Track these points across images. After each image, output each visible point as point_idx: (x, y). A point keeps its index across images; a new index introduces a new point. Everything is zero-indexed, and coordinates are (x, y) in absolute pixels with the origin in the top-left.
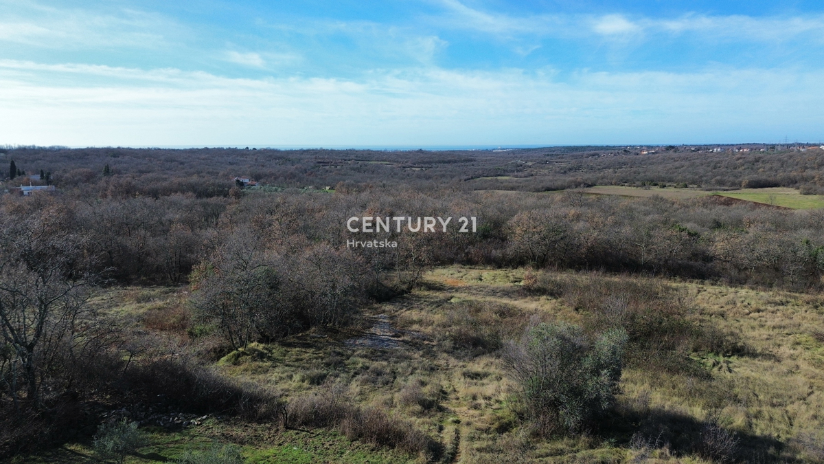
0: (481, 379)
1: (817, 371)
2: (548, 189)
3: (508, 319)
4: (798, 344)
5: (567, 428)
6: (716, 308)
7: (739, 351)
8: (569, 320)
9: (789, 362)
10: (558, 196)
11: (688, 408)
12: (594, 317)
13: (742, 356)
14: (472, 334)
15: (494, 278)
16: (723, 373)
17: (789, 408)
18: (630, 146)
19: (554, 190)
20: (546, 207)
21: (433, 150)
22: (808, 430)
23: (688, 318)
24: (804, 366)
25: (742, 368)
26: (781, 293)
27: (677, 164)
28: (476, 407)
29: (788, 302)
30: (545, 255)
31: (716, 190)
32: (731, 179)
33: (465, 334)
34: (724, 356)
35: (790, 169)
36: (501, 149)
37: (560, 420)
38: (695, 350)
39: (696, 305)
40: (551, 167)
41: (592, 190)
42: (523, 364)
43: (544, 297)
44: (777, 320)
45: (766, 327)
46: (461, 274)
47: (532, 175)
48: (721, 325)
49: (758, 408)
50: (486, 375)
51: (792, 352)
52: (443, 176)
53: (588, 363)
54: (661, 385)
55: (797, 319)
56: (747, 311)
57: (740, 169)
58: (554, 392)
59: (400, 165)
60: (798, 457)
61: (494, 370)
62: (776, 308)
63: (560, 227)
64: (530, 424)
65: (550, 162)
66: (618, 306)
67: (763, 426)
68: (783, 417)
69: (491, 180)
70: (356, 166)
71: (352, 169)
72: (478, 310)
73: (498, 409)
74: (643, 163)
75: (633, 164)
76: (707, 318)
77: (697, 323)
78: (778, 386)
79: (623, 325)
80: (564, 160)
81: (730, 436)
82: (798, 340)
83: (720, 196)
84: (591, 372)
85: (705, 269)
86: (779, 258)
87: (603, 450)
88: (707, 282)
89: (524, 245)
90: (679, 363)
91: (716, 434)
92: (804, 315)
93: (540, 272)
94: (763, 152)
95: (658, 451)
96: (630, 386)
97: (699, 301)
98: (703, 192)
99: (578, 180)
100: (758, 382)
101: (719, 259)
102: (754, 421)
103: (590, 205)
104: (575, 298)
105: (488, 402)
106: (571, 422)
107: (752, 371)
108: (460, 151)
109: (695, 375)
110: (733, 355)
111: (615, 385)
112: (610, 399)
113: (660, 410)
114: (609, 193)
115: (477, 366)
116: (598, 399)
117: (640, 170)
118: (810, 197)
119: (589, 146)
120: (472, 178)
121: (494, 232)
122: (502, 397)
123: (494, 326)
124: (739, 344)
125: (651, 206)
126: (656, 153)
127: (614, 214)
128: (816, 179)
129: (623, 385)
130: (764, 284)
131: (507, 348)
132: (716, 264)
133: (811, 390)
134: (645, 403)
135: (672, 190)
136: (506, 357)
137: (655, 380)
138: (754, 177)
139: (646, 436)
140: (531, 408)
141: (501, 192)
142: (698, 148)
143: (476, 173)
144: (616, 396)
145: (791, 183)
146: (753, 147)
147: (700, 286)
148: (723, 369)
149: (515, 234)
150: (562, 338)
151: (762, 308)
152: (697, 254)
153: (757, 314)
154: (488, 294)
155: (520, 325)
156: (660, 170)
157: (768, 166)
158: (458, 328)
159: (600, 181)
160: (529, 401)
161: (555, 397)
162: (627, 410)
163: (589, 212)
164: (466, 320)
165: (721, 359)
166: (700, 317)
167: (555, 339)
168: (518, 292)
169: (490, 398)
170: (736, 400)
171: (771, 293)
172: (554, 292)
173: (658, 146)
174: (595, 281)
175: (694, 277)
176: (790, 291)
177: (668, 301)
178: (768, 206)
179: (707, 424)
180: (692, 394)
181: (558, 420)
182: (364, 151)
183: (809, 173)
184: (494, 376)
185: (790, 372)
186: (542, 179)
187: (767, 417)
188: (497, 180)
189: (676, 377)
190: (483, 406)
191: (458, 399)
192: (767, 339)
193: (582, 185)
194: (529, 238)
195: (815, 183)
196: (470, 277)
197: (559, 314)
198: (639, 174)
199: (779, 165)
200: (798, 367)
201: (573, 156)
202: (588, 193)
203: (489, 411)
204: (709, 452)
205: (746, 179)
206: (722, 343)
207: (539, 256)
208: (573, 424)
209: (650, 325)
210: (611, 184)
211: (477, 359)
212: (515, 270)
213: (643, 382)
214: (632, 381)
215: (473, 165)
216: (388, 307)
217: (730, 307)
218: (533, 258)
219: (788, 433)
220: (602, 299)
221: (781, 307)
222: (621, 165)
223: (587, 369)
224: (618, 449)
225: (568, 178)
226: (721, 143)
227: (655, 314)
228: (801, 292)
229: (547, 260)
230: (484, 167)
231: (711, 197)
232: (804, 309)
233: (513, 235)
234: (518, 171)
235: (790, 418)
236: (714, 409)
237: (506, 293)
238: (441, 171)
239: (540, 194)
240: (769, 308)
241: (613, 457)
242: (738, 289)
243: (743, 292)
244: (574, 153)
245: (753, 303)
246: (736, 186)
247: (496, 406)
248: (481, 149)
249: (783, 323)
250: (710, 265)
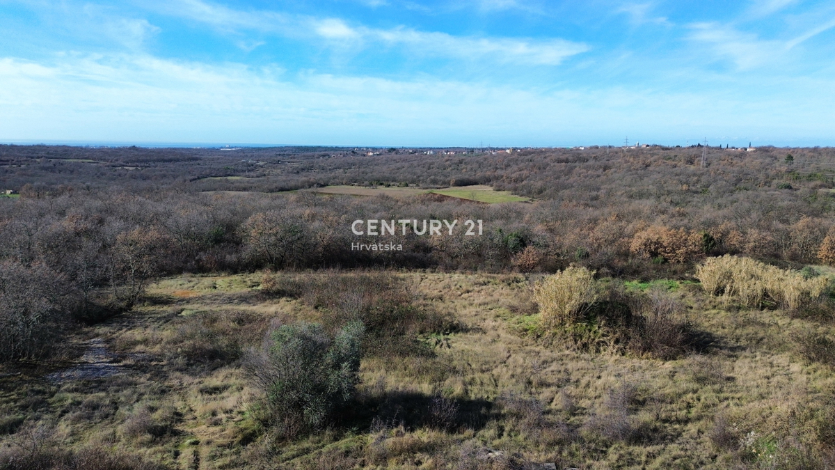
0: (221, 393)
1: (512, 337)
2: (282, 190)
3: (247, 326)
4: (498, 316)
5: (312, 425)
6: (436, 293)
7: (455, 328)
8: (309, 319)
9: (492, 333)
10: (292, 196)
11: (418, 386)
12: (333, 313)
13: (457, 332)
14: (209, 346)
15: (230, 285)
16: (443, 350)
17: (495, 372)
18: (357, 148)
19: (288, 190)
20: (281, 207)
21: (151, 147)
22: (509, 387)
23: (414, 304)
24: (503, 334)
25: (458, 343)
26: (483, 274)
27: (398, 165)
28: (216, 424)
29: (489, 282)
30: (283, 257)
31: (431, 188)
32: (442, 178)
33: (200, 349)
34: (444, 334)
35: (485, 169)
36: (229, 148)
37: (305, 419)
38: (421, 332)
39: (420, 292)
40: (283, 166)
41: (325, 190)
42: (266, 370)
43: (284, 299)
44: (482, 298)
45: (474, 305)
46: (192, 284)
47: (265, 175)
48: (441, 307)
49: (472, 376)
50: (225, 388)
51: (494, 324)
52: (164, 176)
53: (329, 359)
54: (395, 368)
55: (496, 296)
56: (459, 293)
57: (449, 170)
58: (298, 392)
59: (108, 164)
60: (503, 412)
61: (234, 381)
62: (480, 288)
63: (296, 227)
64: (275, 430)
65: (282, 162)
66: (355, 300)
67: (476, 391)
68: (490, 380)
69: (221, 181)
70: (47, 165)
71: (43, 168)
72: (214, 321)
73: (241, 421)
74: (369, 164)
75: (361, 164)
76: (429, 302)
77: (421, 308)
78: (485, 354)
79: (360, 317)
80: (295, 160)
81: (452, 404)
82: (498, 314)
83: (434, 194)
84: (333, 367)
85: (425, 259)
86: (481, 245)
87: (347, 440)
88: (427, 270)
89: (260, 247)
90: (409, 346)
91: (441, 405)
92: (501, 291)
93: (279, 274)
94: (465, 155)
95: (395, 430)
96: (368, 374)
97: (422, 288)
98: (421, 190)
99: (311, 180)
100: (470, 353)
101: (436, 250)
102: (469, 387)
103: (323, 205)
104: (314, 297)
105: (229, 415)
106: (315, 419)
107: (466, 344)
108: (183, 149)
109: (422, 355)
110: (451, 332)
111: (355, 375)
112: (351, 390)
113: (395, 391)
114: (340, 192)
115: (215, 380)
116: (340, 392)
117: (368, 170)
118: (501, 193)
119: (319, 147)
120: (199, 178)
121: (227, 236)
122: (244, 408)
123: (233, 334)
124: (455, 322)
125: (379, 204)
126: (380, 154)
127: (346, 212)
128: (504, 178)
129: (362, 374)
130: (470, 268)
131: (247, 356)
132: (434, 255)
133: (508, 354)
134: (382, 387)
135: (396, 188)
136: (247, 366)
137: (390, 365)
138: (460, 176)
139: (384, 419)
140: (276, 413)
141: (233, 193)
142: (415, 151)
143: (203, 173)
144: (356, 386)
145: (486, 181)
146: (458, 150)
147: (422, 274)
148: (443, 346)
149: (251, 236)
150: (304, 337)
151: (471, 289)
152: (419, 246)
153: (467, 294)
154: (224, 302)
155: (260, 331)
156: (384, 170)
157: (469, 167)
158: (191, 342)
159: (332, 181)
160: (273, 406)
161: (299, 398)
162: (367, 397)
163: (323, 211)
164: (201, 332)
165: (442, 337)
166: (424, 302)
167: (297, 340)
168: (256, 296)
169: (231, 411)
170: (454, 371)
171: (476, 276)
172: (293, 293)
173: (382, 148)
174: (332, 279)
175: (417, 267)
176: (490, 273)
177: (398, 291)
178: (471, 201)
179: (433, 397)
180: (421, 372)
181: (302, 420)
182: (58, 147)
183: (499, 172)
184: (234, 387)
185: (494, 341)
186: (275, 179)
187: (479, 382)
188: (227, 180)
189: (407, 358)
190: (224, 421)
191: (195, 418)
192: (476, 315)
193: (315, 185)
194: (265, 240)
195: (504, 181)
196: (202, 286)
197: (299, 314)
198: (367, 174)
199: (477, 165)
200: (499, 336)
201: (304, 156)
202: (322, 193)
203: (232, 424)
204: (436, 422)
205: (453, 179)
206: (442, 323)
207: (276, 258)
208: (317, 421)
209: (383, 315)
210: (343, 184)
211: (215, 373)
212: (252, 274)
213: (379, 369)
214: (370, 370)
215: (199, 164)
216: (102, 330)
217: (446, 290)
218: (271, 261)
219: (494, 393)
220: (340, 295)
221: (484, 287)
222: (350, 165)
223: (328, 365)
224: (360, 436)
225: (302, 178)
226: (433, 147)
227: (387, 304)
228: (498, 273)
229: (285, 262)
230: (212, 167)
231: (428, 195)
232: (501, 287)
233: (248, 238)
234: (249, 171)
235: (495, 381)
236: (438, 383)
237: (244, 299)
238: (161, 171)
239: (274, 194)
240: (476, 288)
241: (356, 445)
242: (452, 274)
243: (457, 276)
244: (306, 154)
245: (463, 285)
246: (446, 184)
247: (239, 417)
248: (207, 147)
249: (487, 301)
250: (429, 255)
